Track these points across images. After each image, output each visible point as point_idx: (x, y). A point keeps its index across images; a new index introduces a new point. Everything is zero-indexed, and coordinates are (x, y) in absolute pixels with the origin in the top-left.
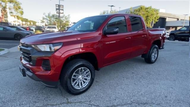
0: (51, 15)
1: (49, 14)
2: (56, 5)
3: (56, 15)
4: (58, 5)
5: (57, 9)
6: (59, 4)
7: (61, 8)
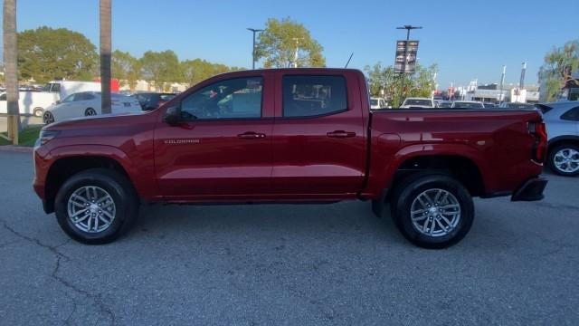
0: (381, 70)
1: (376, 68)
2: (398, 42)
3: (395, 69)
4: (405, 42)
5: (398, 54)
6: (406, 39)
7: (410, 49)
